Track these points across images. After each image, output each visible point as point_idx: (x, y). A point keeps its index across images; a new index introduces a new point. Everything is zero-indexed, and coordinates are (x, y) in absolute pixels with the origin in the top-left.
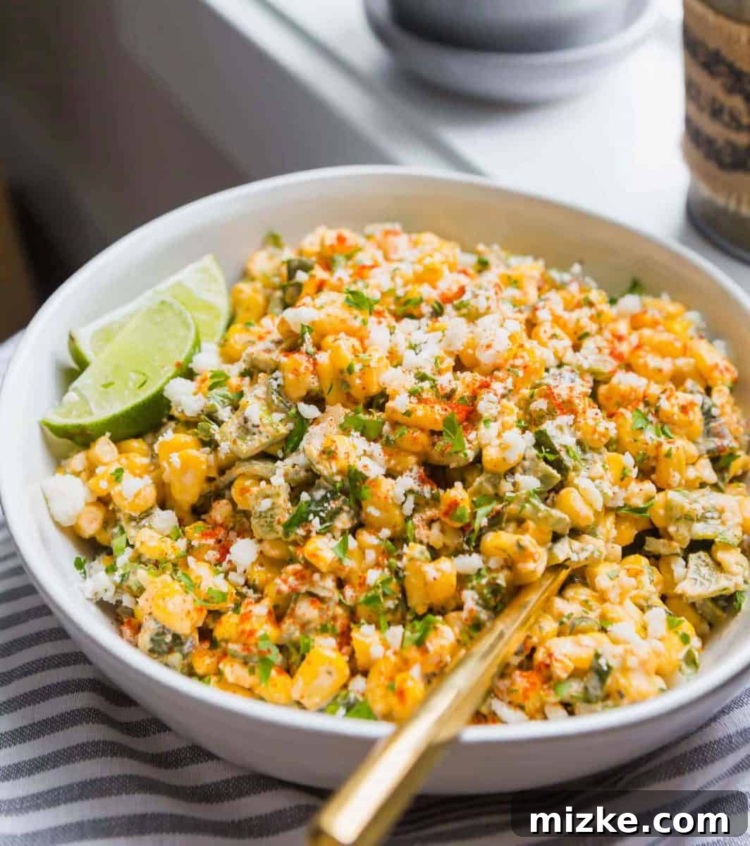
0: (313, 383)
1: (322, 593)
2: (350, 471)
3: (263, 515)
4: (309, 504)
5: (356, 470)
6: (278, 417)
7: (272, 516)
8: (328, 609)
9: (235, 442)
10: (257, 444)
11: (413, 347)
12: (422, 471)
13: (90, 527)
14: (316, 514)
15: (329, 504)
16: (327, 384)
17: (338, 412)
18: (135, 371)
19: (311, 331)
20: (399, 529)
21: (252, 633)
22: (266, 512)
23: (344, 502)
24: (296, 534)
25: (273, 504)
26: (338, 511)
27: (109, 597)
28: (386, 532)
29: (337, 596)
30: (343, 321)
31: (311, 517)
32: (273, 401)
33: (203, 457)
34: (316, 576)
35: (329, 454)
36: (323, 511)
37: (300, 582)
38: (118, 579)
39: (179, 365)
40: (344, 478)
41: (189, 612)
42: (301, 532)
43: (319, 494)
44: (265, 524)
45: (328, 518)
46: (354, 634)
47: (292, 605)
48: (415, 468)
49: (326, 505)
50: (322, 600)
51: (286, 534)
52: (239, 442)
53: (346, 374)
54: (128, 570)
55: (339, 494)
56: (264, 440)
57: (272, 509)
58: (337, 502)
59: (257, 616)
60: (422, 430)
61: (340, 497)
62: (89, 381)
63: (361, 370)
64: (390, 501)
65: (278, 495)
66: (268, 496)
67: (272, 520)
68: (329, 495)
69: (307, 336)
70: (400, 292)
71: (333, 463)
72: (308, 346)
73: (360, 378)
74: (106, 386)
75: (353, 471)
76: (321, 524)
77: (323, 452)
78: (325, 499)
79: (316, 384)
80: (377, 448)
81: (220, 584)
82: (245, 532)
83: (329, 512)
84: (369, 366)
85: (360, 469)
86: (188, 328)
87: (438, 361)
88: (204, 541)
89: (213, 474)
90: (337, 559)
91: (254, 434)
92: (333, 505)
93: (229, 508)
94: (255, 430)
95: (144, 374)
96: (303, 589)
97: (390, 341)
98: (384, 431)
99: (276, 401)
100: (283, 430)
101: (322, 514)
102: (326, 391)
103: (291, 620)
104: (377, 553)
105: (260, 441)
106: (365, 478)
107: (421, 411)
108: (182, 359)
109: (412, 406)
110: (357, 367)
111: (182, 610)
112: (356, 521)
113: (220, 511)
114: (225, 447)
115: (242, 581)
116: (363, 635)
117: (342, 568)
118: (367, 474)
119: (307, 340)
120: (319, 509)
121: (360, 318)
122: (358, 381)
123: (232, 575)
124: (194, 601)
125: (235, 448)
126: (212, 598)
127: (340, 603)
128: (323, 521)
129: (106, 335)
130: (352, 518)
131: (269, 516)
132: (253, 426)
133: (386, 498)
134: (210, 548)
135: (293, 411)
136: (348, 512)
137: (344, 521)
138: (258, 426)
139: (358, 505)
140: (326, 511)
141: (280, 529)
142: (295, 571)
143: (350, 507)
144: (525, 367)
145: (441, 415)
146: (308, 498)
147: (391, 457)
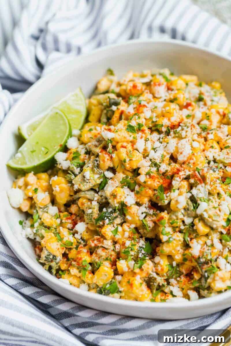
0: (111, 165)
1: (107, 247)
2: (122, 203)
3: (89, 215)
4: (105, 213)
6: (97, 176)
8: (109, 252)
9: (80, 185)
11: (154, 149)
12: (150, 204)
13: (25, 209)
14: (108, 217)
15: (113, 214)
16: (116, 165)
17: (120, 175)
18: (44, 147)
19: (111, 142)
21: (81, 259)
22: (90, 214)
23: (119, 214)
25: (92, 211)
26: (116, 217)
27: (32, 237)
28: (133, 226)
29: (112, 248)
30: (125, 137)
31: (106, 218)
32: (95, 170)
33: (68, 187)
34: (105, 241)
35: (114, 196)
36: (110, 216)
37: (99, 243)
38: (35, 232)
39: (61, 145)
40: (119, 205)
41: (59, 249)
42: (101, 223)
43: (110, 210)
44: (89, 218)
45: (112, 219)
46: (117, 263)
47: (96, 249)
48: (147, 203)
49: (111, 214)
50: (106, 249)
51: (96, 223)
53: (123, 162)
54: (38, 228)
56: (91, 185)
57: (92, 213)
58: (116, 214)
59: (83, 253)
60: (151, 188)
61: (117, 212)
62: (25, 149)
63: (129, 161)
64: (135, 215)
65: (94, 208)
66: (90, 208)
67: (92, 217)
68: (113, 211)
69: (110, 144)
70: (154, 120)
71: (115, 199)
72: (110, 149)
73: (128, 164)
74: (33, 152)
76: (109, 221)
77: (112, 195)
78: (111, 212)
80: (133, 194)
81: (71, 239)
82: (82, 219)
83: (113, 217)
84: (132, 160)
85: (125, 202)
87: (163, 156)
88: (67, 221)
89: (72, 194)
90: (113, 235)
91: (87, 183)
92: (115, 215)
93: (77, 208)
94: (88, 181)
95: (47, 149)
96: (100, 245)
97: (145, 146)
98: (136, 188)
100: (99, 182)
101: (109, 218)
102: (116, 167)
103: (95, 255)
104: (129, 233)
105: (89, 186)
106: (126, 206)
107: (150, 182)
108: (63, 142)
109: (147, 179)
110: (127, 160)
111: (56, 248)
112: (123, 221)
113: (74, 209)
114: (76, 186)
115: (79, 238)
116: (121, 263)
117: (115, 238)
118: (127, 204)
119: (109, 146)
120: (109, 215)
121: (132, 136)
122: (128, 166)
123: (76, 235)
124: (61, 245)
125: (80, 188)
126: (68, 244)
127: (114, 250)
128: (110, 220)
129: (33, 128)
131: (91, 215)
132: (87, 179)
133: (134, 213)
134: (69, 223)
135: (102, 174)
136: (120, 218)
137: (118, 221)
138: (89, 180)
139: (124, 215)
141: (94, 221)
142: (97, 238)
143: (121, 215)
144: (194, 163)
145: (157, 184)
146: (106, 211)
147: (138, 198)
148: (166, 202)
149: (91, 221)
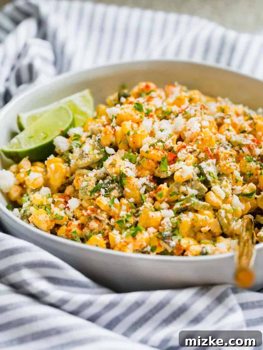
0: (113, 139)
1: (100, 218)
2: (120, 173)
3: (84, 188)
4: (102, 184)
5: (123, 173)
6: (96, 151)
7: (87, 189)
8: (102, 225)
9: (77, 160)
10: (86, 162)
11: (162, 131)
12: (151, 177)
14: (104, 188)
15: (110, 185)
16: (119, 140)
17: (122, 152)
18: (43, 132)
19: (116, 118)
20: (138, 199)
21: (70, 230)
22: (85, 187)
23: (116, 186)
24: (95, 195)
25: (88, 184)
26: (114, 189)
28: (132, 200)
29: (107, 221)
30: (131, 115)
31: (102, 189)
32: (95, 145)
33: (64, 167)
34: (99, 211)
35: (113, 165)
36: (107, 187)
37: (92, 212)
38: (22, 212)
39: (62, 131)
40: (118, 176)
41: (47, 221)
42: (96, 194)
43: (107, 181)
44: (84, 192)
45: (109, 191)
46: (111, 234)
47: (88, 223)
48: (149, 176)
49: (108, 185)
50: (100, 221)
51: (91, 195)
52: (79, 160)
53: (127, 136)
54: (27, 208)
55: (115, 182)
56: (89, 160)
57: (87, 186)
58: (113, 185)
59: (73, 225)
60: (153, 160)
61: (115, 183)
62: (23, 136)
63: (133, 134)
64: (135, 187)
65: (90, 180)
66: (86, 181)
67: (86, 190)
68: (110, 182)
69: (114, 120)
70: (164, 109)
71: (113, 168)
72: (114, 124)
73: (132, 138)
74: (31, 137)
75: (121, 173)
76: (105, 193)
77: (110, 165)
78: (109, 183)
79: (114, 139)
80: (133, 166)
81: (62, 214)
83: (109, 188)
84: (137, 133)
85: (124, 172)
86: (70, 117)
87: (170, 136)
88: (59, 199)
89: (68, 175)
90: (108, 205)
91: (86, 157)
92: (111, 186)
93: (73, 189)
95: (46, 134)
96: (93, 215)
97: (152, 127)
98: (137, 159)
99: (96, 145)
100: (98, 157)
101: (106, 188)
102: (118, 143)
103: (87, 228)
104: (127, 207)
105: (87, 161)
106: (126, 176)
107: (153, 152)
108: (64, 129)
109: (150, 150)
110: (131, 133)
111: (45, 220)
112: (121, 195)
113: (69, 190)
114: (73, 162)
115: (72, 215)
116: (114, 234)
117: (110, 210)
118: (127, 174)
119: (113, 122)
120: (105, 186)
121: (140, 115)
122: (131, 139)
123: (67, 211)
124: (50, 217)
125: (77, 162)
126: (58, 218)
127: (108, 224)
128: (106, 191)
129: (34, 118)
130: (119, 193)
132: (86, 154)
133: (133, 185)
134: (61, 202)
135: (103, 150)
136: (118, 190)
137: (115, 193)
138: (87, 154)
139: (122, 187)
140: (108, 188)
141: (89, 194)
142: (91, 208)
143: (119, 188)
144: (202, 139)
145: (161, 154)
146: (102, 182)
147: (139, 170)
148: (170, 173)
149: (85, 195)
